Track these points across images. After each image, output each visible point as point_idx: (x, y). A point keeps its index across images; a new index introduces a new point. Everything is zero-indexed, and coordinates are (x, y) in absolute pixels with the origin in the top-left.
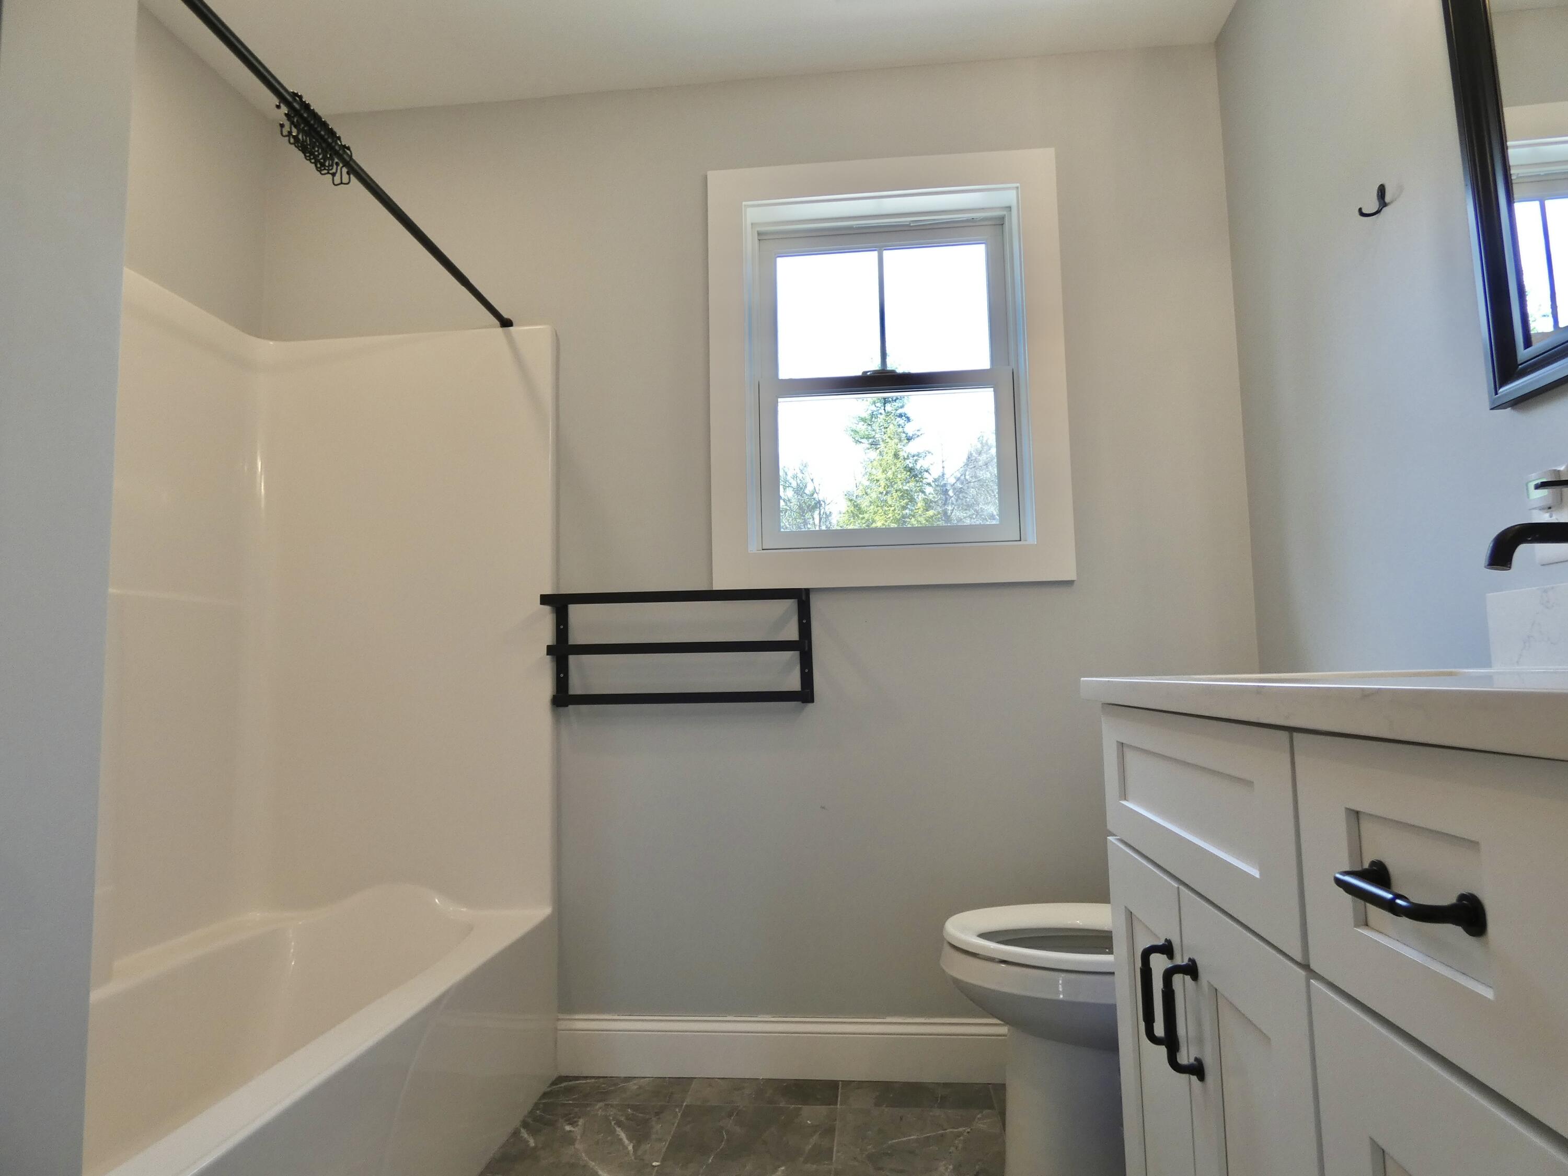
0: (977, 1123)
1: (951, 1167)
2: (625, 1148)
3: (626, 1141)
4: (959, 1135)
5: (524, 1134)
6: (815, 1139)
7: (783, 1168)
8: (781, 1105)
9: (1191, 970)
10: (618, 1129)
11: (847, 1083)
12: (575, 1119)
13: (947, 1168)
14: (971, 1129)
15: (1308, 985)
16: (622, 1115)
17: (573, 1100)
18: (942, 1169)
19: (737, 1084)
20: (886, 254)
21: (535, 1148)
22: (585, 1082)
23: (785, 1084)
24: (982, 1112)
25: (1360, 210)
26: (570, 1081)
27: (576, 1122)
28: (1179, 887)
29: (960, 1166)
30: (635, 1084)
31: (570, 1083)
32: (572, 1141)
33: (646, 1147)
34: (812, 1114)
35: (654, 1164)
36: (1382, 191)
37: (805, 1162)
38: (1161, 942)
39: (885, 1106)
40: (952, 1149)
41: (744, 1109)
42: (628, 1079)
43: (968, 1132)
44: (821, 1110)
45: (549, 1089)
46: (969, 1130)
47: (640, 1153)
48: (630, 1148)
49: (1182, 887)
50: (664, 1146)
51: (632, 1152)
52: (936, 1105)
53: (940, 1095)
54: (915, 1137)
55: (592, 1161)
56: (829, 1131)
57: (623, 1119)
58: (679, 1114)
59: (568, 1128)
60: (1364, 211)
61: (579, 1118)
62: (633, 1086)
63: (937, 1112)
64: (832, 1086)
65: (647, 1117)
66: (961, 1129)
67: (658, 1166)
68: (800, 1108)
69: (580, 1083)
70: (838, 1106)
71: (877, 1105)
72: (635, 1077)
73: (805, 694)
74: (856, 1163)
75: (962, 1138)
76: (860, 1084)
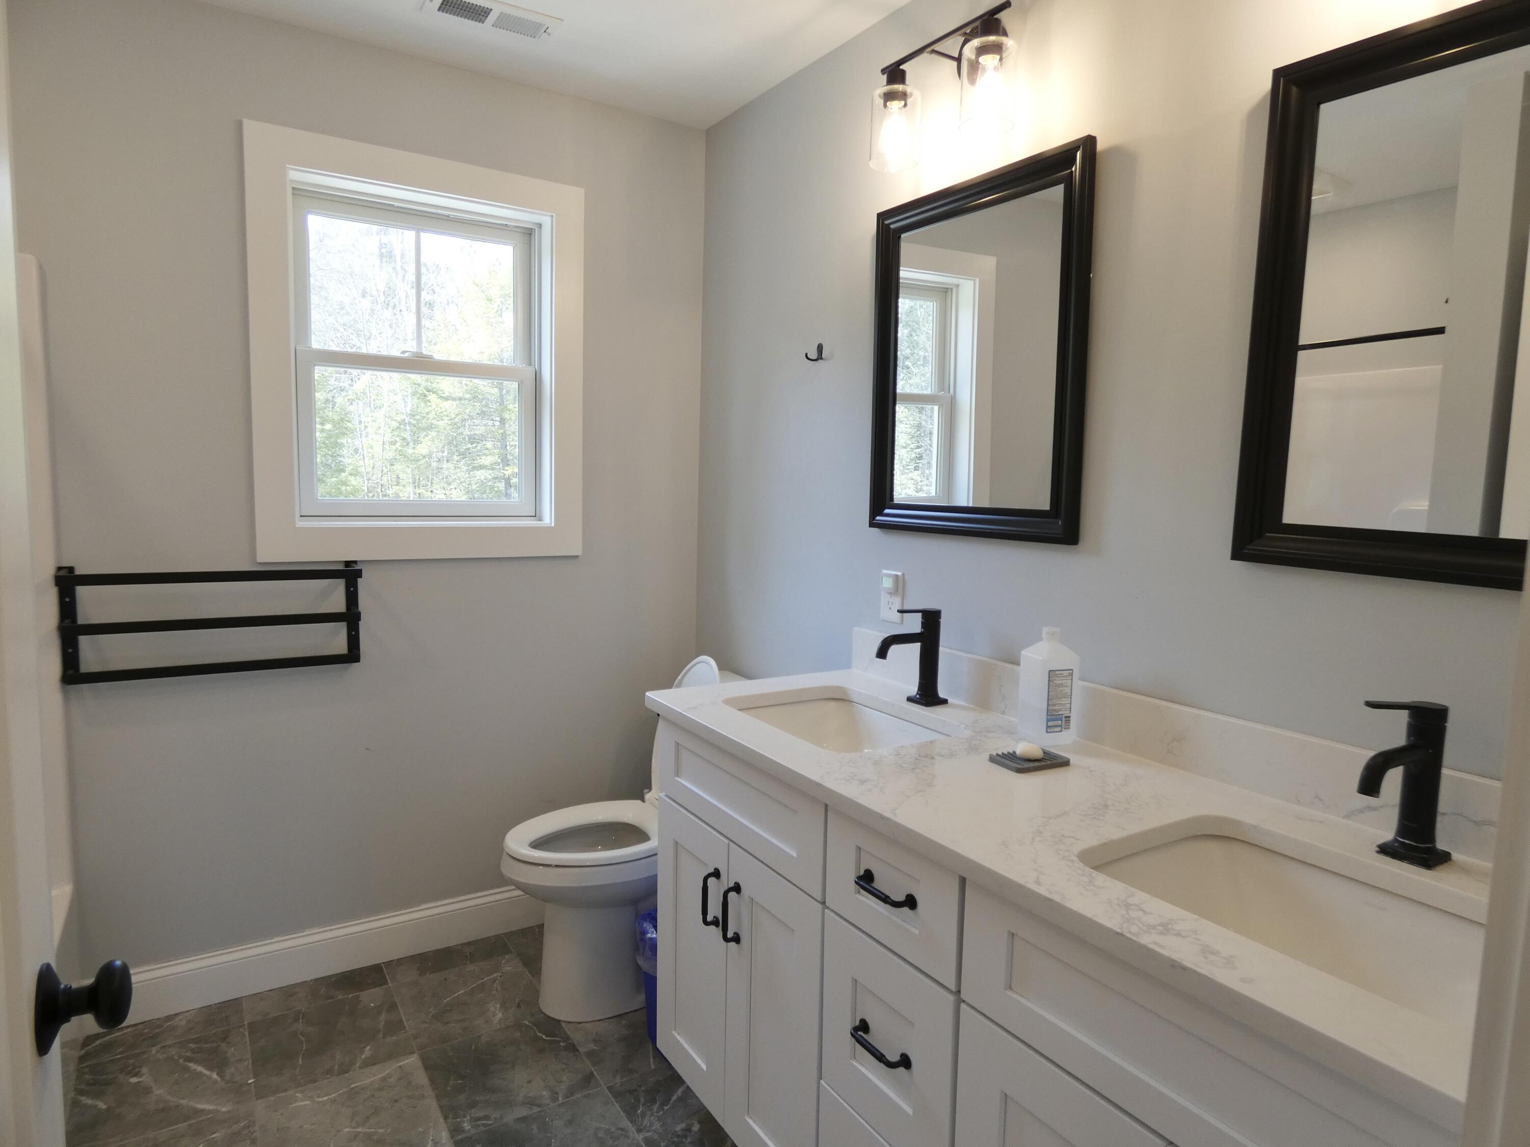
0: (504, 967)
1: (499, 1006)
2: (209, 1077)
3: (207, 1072)
4: (494, 980)
5: (86, 1101)
6: (383, 1017)
7: (368, 1048)
8: (339, 998)
9: (737, 888)
10: (191, 1065)
11: (389, 964)
12: (137, 1070)
13: (496, 1007)
14: (502, 973)
15: (823, 913)
16: (186, 1052)
17: (121, 1053)
18: (492, 1009)
19: (288, 992)
20: (422, 234)
21: (108, 1109)
22: (122, 1033)
23: (334, 979)
24: (505, 958)
25: (806, 354)
26: (104, 1037)
27: (139, 1072)
28: (729, 843)
29: (505, 1003)
30: (181, 1020)
31: (104, 1039)
32: (148, 1091)
33: (230, 1071)
34: (371, 997)
35: (250, 1082)
36: (820, 348)
37: (384, 1037)
38: (712, 870)
39: (428, 973)
40: (494, 992)
41: (307, 1010)
42: (169, 1018)
43: (501, 976)
44: (378, 992)
45: (83, 1052)
46: (501, 974)
47: (227, 1077)
48: (215, 1076)
49: (731, 843)
50: (248, 1063)
51: (219, 1079)
52: (468, 962)
53: (468, 954)
54: (463, 991)
55: (183, 1099)
56: (392, 1007)
57: (189, 1054)
58: (247, 1033)
59: (134, 1080)
60: (809, 356)
61: (141, 1067)
62: (181, 1022)
63: (471, 967)
64: (376, 969)
65: (215, 1045)
66: (495, 975)
67: (254, 1082)
68: (359, 996)
69: (116, 1036)
70: (390, 985)
71: (420, 975)
72: (177, 1014)
73: (352, 655)
74: (426, 1025)
75: (497, 982)
76: (400, 961)
